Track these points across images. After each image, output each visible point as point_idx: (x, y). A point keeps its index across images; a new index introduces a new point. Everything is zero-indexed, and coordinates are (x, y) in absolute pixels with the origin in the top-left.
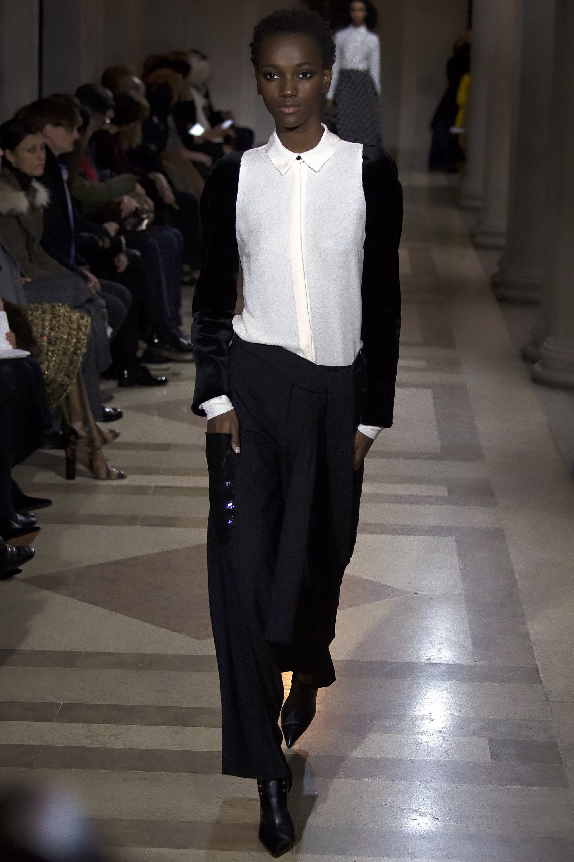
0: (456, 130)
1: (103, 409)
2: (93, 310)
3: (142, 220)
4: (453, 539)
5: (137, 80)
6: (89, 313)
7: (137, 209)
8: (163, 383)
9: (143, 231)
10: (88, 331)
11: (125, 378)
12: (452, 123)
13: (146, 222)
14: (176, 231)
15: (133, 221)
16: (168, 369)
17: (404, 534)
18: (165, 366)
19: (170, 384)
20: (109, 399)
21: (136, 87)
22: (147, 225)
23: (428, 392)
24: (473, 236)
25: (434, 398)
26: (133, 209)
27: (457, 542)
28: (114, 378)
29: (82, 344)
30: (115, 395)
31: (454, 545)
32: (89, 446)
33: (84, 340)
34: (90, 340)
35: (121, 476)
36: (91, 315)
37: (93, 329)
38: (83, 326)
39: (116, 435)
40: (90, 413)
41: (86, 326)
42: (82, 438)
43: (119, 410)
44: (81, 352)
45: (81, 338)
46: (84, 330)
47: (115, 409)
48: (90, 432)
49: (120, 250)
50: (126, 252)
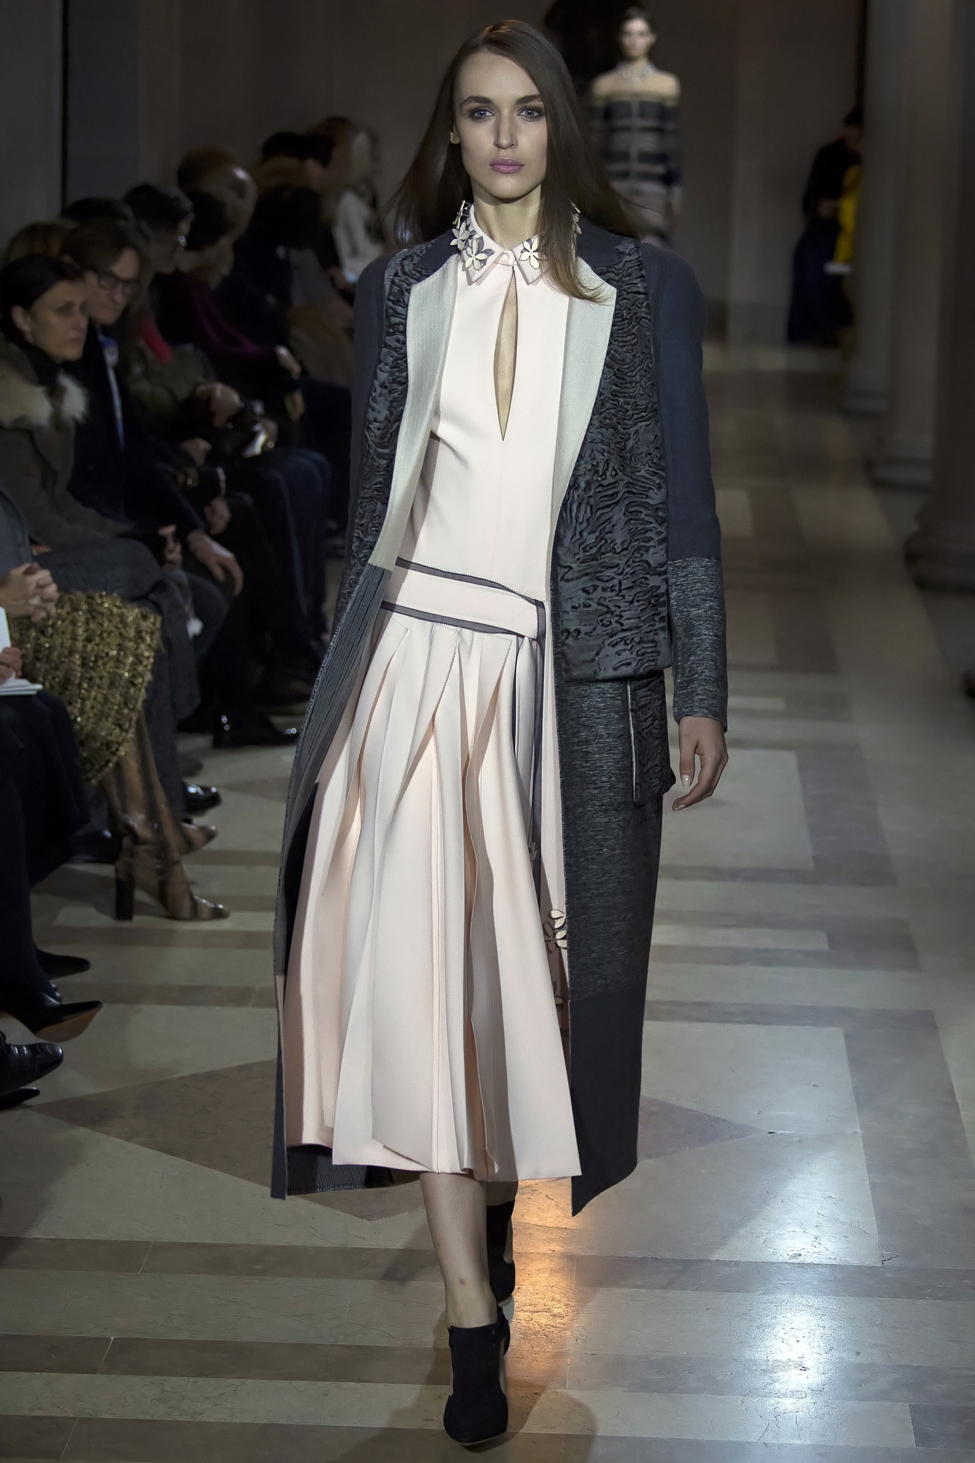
0: (836, 267)
1: (185, 787)
2: (165, 605)
3: (255, 434)
4: (840, 1031)
5: (241, 174)
6: (158, 608)
7: (241, 411)
8: (293, 740)
9: (255, 458)
10: (156, 642)
11: (226, 731)
12: (829, 256)
14: (317, 457)
17: (748, 1022)
21: (240, 187)
23: (790, 758)
24: (869, 465)
25: (801, 768)
26: (234, 411)
27: (846, 1036)
29: (146, 666)
31: (842, 1042)
32: (159, 857)
33: (148, 658)
35: (218, 914)
36: (161, 613)
37: (165, 640)
38: (147, 632)
39: (210, 836)
40: (161, 796)
41: (152, 633)
42: (145, 842)
43: (214, 790)
44: (143, 681)
45: (142, 655)
46: (148, 639)
47: (206, 789)
48: (159, 831)
49: (214, 492)
50: (227, 496)
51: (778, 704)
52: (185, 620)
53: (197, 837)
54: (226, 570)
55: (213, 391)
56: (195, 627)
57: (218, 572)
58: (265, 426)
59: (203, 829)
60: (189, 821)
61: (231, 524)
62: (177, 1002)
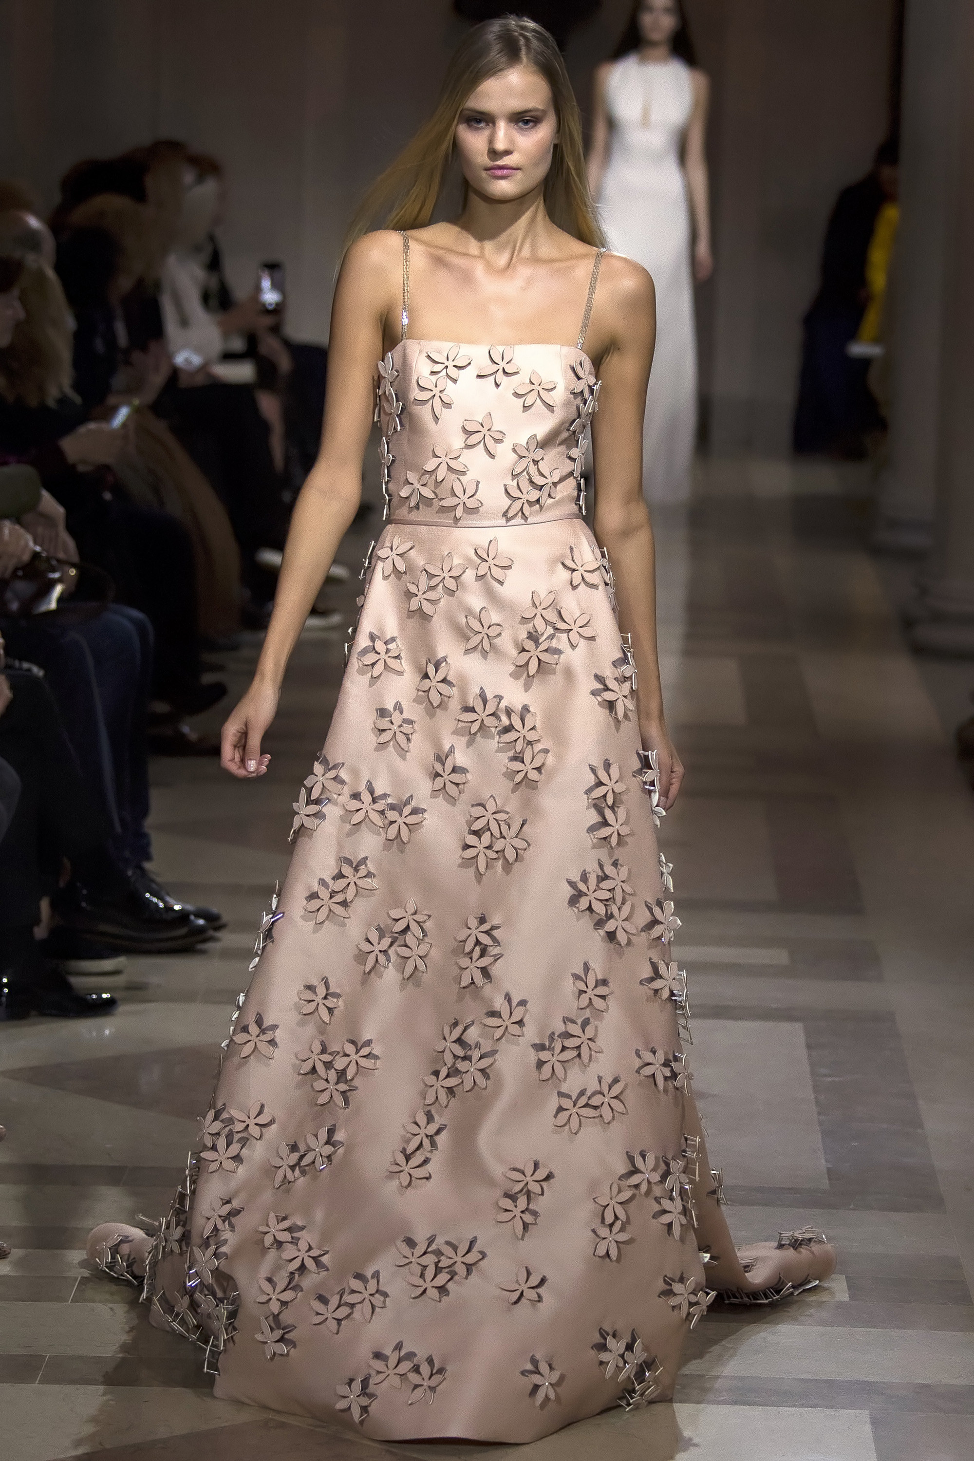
0: (858, 349)
3: (50, 585)
4: (865, 1415)
5: (34, 222)
7: (36, 556)
8: (105, 1008)
9: (50, 613)
12: (852, 333)
13: (58, 589)
14: (136, 614)
15: (23, 587)
16: (116, 972)
18: (108, 964)
19: (122, 1009)
21: (31, 240)
22: (60, 600)
23: (794, 1032)
24: (908, 623)
25: (809, 1047)
26: (26, 557)
27: (875, 1423)
31: (868, 1428)
50: (8, 668)
61: (11, 705)
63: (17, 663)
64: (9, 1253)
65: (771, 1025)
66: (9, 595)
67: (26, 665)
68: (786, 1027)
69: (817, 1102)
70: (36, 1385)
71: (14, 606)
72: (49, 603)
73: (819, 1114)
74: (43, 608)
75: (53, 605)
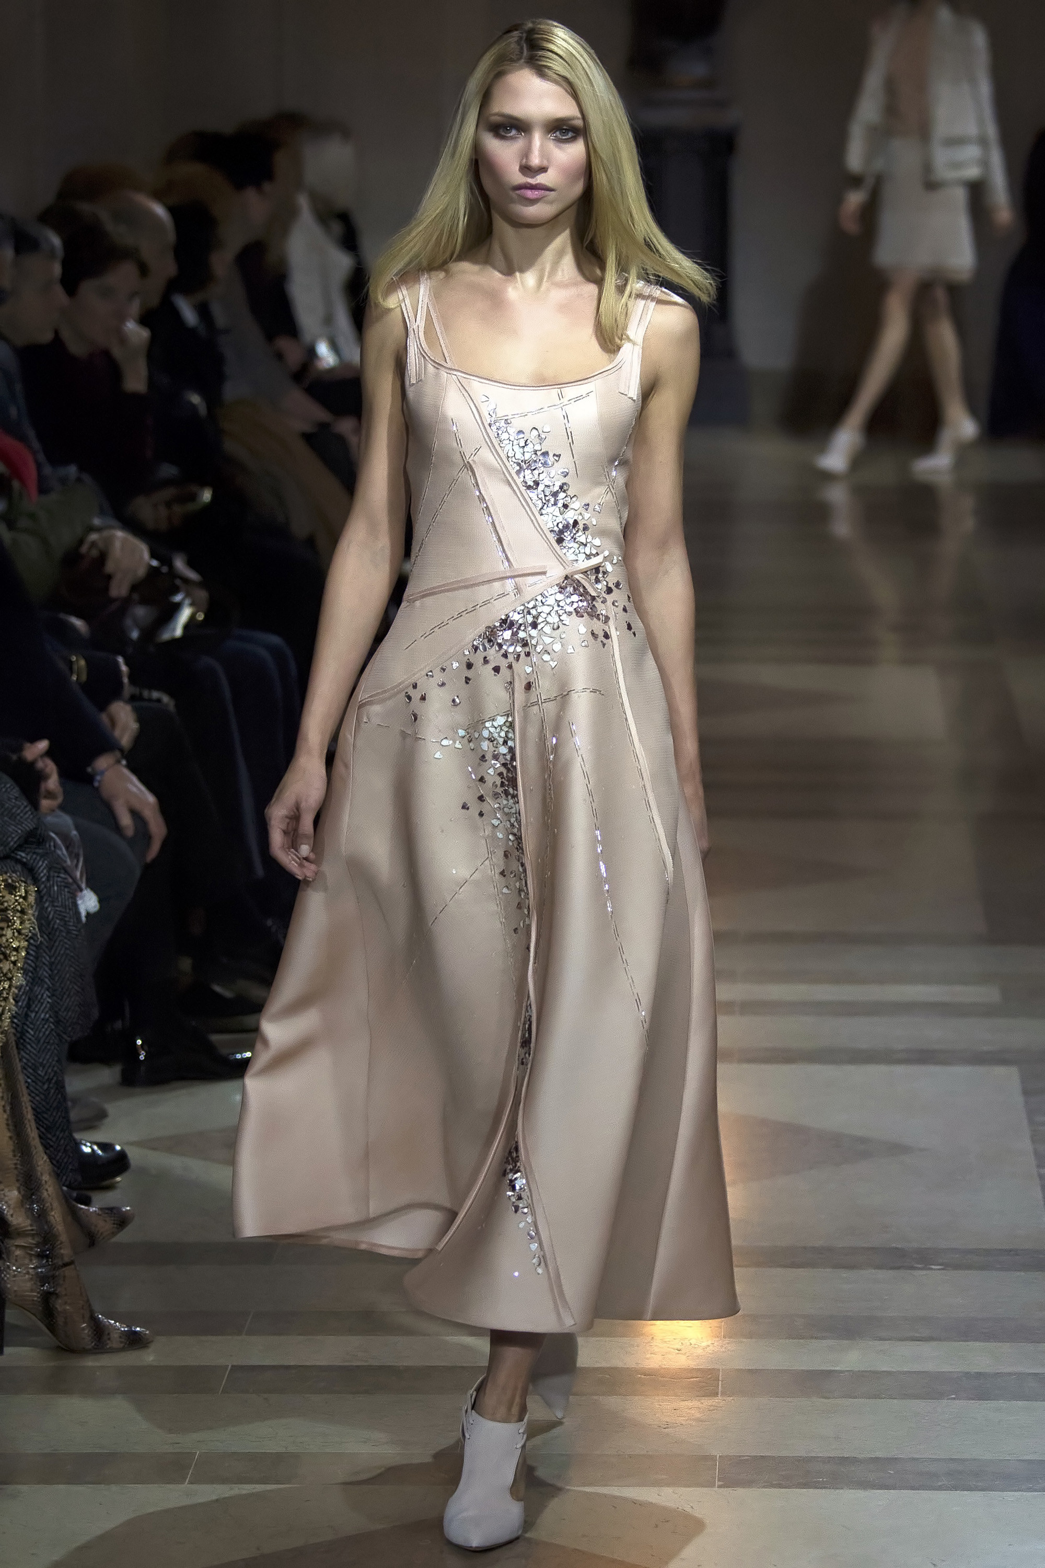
2: (42, 867)
3: (175, 609)
6: (31, 873)
9: (175, 641)
10: (30, 924)
11: (141, 1061)
13: (184, 616)
20: (96, 1119)
23: (1008, 1076)
25: (1026, 1093)
28: (106, 1060)
29: (14, 963)
30: (111, 1108)
32: (41, 1256)
33: (16, 949)
34: (35, 950)
35: (134, 1341)
36: (36, 881)
37: (42, 919)
38: (15, 911)
39: (122, 1221)
40: (42, 1163)
41: (23, 912)
42: (21, 1234)
43: (118, 1148)
44: (10, 987)
45: (8, 946)
46: (17, 924)
47: (104, 1146)
48: (41, 1217)
49: (115, 692)
50: (133, 699)
51: (989, 994)
52: (74, 892)
53: (104, 1226)
54: (136, 814)
55: (109, 541)
56: (88, 902)
57: (126, 820)
58: (188, 595)
59: (111, 1211)
60: (87, 1202)
61: (138, 739)
62: (74, 1478)
63: (146, 693)
64: (152, 1341)
65: (981, 1070)
66: (128, 622)
67: (155, 695)
68: (1000, 1071)
69: (1036, 1153)
70: (186, 1486)
71: (135, 635)
72: (174, 630)
73: (1039, 1166)
74: (166, 636)
75: (179, 632)
